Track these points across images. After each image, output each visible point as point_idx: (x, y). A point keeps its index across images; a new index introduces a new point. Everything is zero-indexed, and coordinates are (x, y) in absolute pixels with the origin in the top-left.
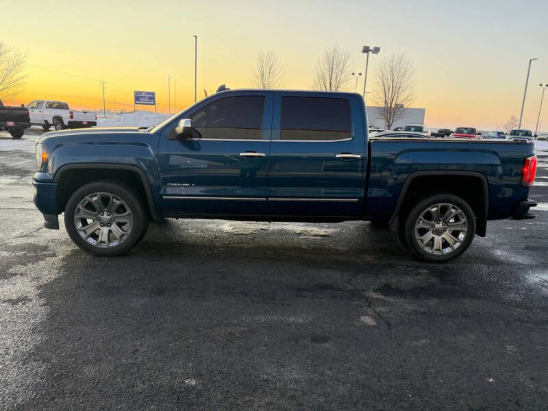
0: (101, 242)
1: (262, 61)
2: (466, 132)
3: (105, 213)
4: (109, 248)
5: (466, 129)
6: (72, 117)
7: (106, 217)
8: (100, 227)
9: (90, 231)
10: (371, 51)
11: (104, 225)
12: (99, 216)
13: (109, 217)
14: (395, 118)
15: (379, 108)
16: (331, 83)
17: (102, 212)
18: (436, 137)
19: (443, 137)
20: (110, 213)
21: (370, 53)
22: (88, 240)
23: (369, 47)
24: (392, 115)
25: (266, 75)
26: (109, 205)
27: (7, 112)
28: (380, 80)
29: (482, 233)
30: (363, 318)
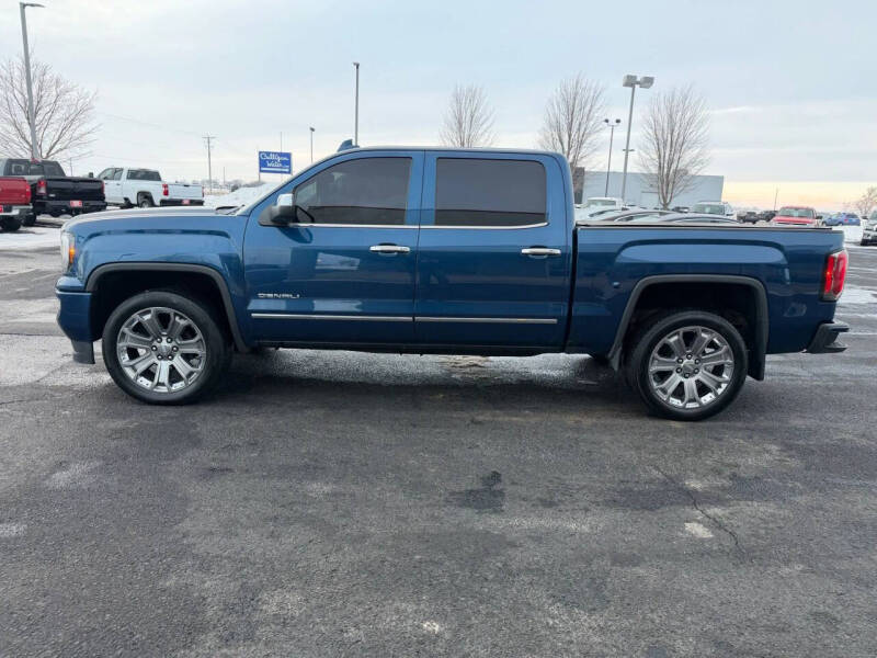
0: (159, 384)
1: (458, 101)
2: (796, 214)
3: (164, 339)
4: (170, 392)
5: (797, 209)
6: (166, 193)
7: (164, 344)
8: (157, 361)
9: (141, 367)
10: (638, 83)
11: (163, 357)
12: (155, 343)
13: (170, 345)
14: (676, 192)
15: (649, 176)
16: (570, 136)
17: (158, 337)
18: (744, 221)
19: (754, 223)
20: (171, 338)
21: (637, 86)
22: (139, 381)
23: (635, 77)
24: (670, 187)
25: (466, 125)
26: (170, 326)
27: (70, 185)
28: (650, 131)
29: (757, 373)
30: (688, 526)
